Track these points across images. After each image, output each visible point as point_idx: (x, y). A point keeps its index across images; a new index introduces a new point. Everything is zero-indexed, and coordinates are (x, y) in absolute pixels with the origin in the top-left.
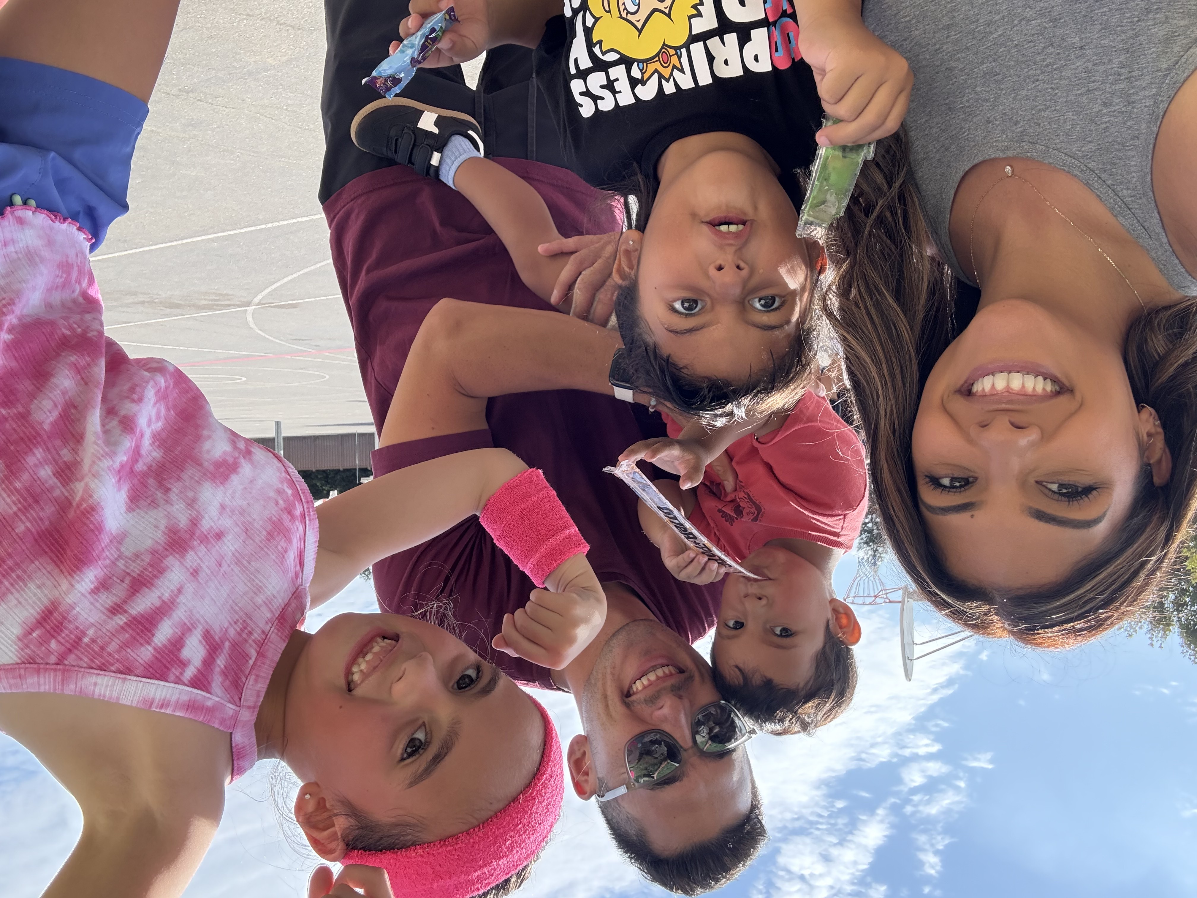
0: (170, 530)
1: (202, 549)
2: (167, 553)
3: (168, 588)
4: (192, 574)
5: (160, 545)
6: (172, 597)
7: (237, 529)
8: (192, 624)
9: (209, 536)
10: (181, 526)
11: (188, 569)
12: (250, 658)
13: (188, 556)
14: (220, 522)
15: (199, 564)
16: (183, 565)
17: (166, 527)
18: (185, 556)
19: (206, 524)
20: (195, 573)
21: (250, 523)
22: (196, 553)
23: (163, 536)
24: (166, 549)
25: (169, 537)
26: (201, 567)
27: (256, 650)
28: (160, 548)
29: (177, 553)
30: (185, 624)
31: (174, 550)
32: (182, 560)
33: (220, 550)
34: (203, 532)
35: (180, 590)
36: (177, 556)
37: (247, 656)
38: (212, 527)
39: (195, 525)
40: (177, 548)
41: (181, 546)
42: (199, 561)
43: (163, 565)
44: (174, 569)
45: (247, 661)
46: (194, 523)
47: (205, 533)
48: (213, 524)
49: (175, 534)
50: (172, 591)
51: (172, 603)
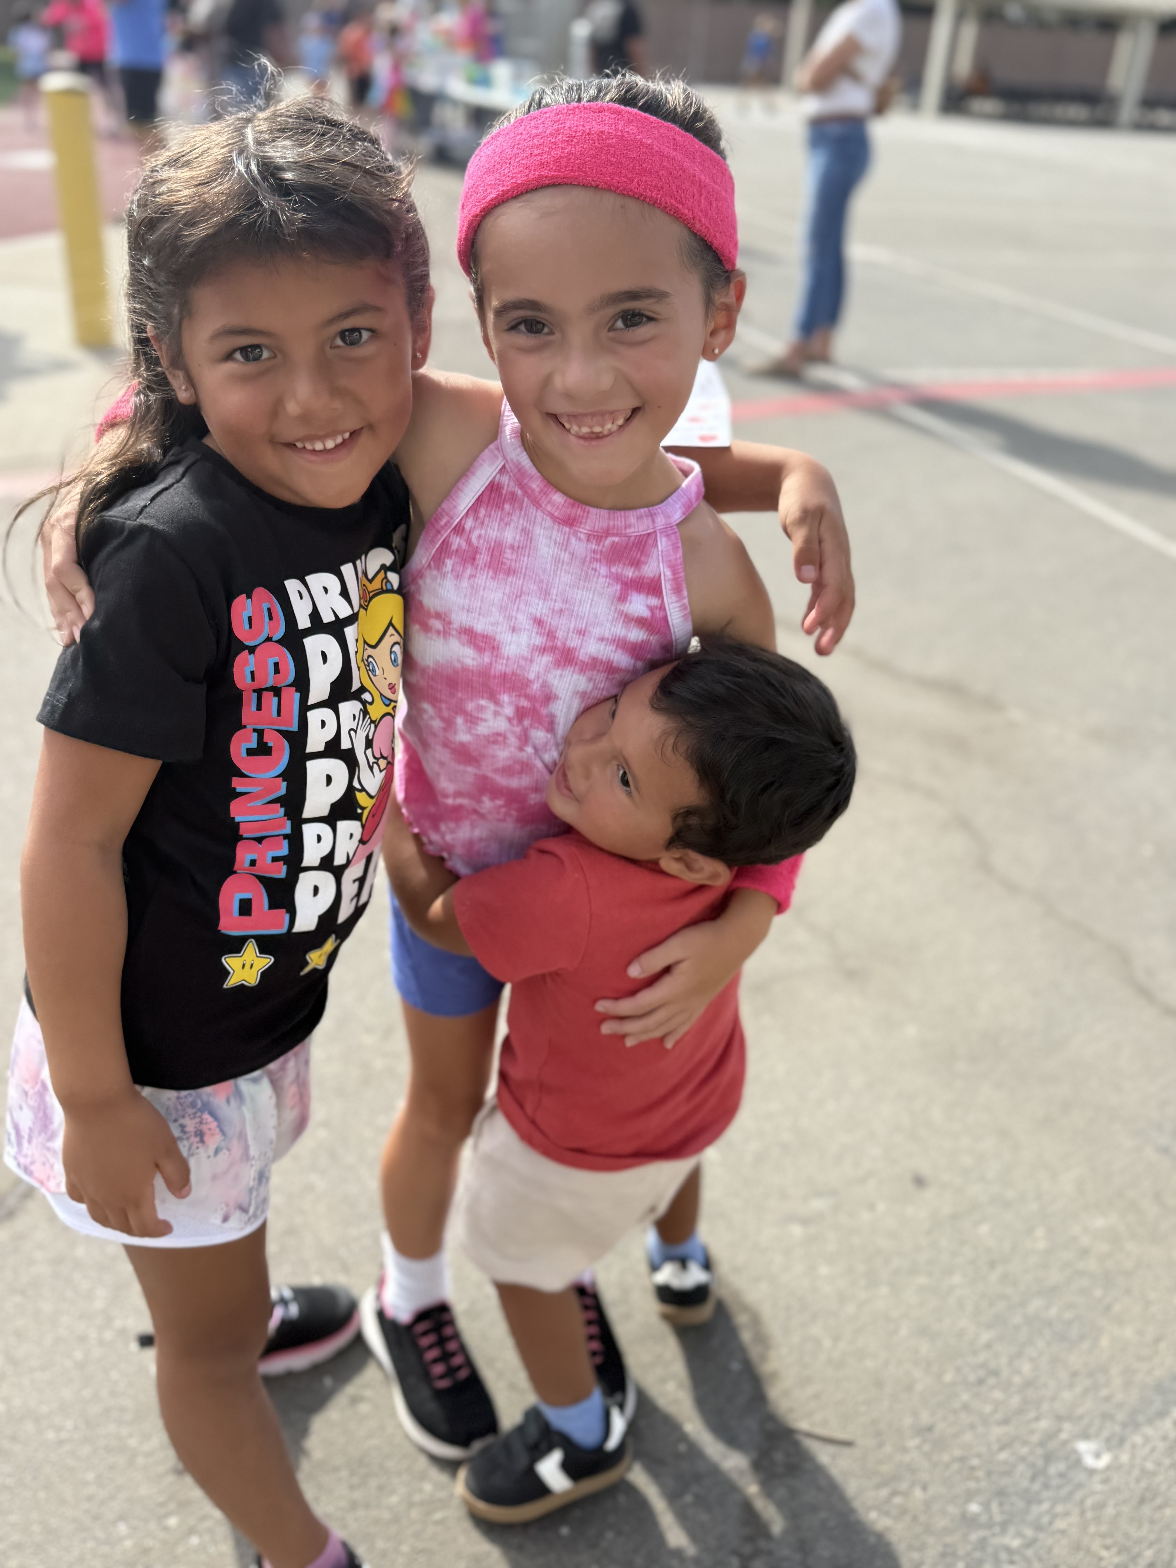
0: (559, 666)
1: (560, 634)
2: (578, 662)
3: (605, 649)
4: (584, 635)
5: (574, 670)
6: (611, 643)
7: (522, 606)
8: (621, 615)
9: (547, 631)
10: (551, 659)
11: (582, 640)
12: (614, 542)
13: (572, 645)
14: (527, 627)
15: (573, 632)
16: (581, 646)
17: (558, 669)
18: (573, 648)
19: (538, 640)
20: (582, 633)
21: (509, 597)
22: (566, 639)
23: (567, 669)
24: (576, 664)
25: (564, 665)
26: (574, 629)
27: (605, 540)
28: (577, 668)
29: (574, 654)
30: (624, 621)
31: (574, 657)
32: (578, 649)
33: (550, 615)
34: (547, 640)
35: (602, 639)
36: (577, 653)
37: (613, 545)
38: (537, 633)
39: (544, 649)
40: (571, 656)
41: (568, 654)
42: (570, 634)
43: (590, 661)
44: (589, 652)
45: (617, 543)
46: (543, 650)
47: (545, 638)
48: (534, 634)
49: (560, 662)
50: (606, 645)
51: (614, 641)
